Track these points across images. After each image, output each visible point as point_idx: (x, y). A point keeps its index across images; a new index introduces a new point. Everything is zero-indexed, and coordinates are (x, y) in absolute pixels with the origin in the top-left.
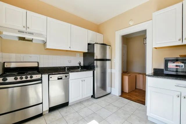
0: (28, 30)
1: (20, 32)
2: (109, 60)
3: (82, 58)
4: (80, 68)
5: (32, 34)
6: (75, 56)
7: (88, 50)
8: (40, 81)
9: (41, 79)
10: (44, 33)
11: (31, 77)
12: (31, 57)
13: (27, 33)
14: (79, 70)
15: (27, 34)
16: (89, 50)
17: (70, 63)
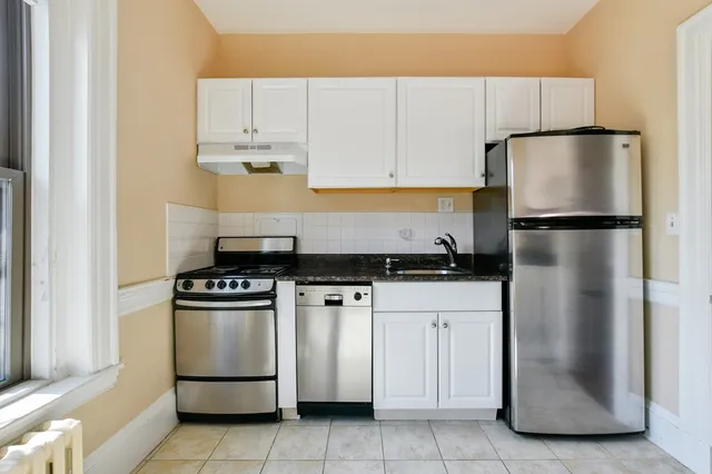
0: (259, 139)
1: (240, 147)
2: (626, 222)
3: (470, 216)
4: (453, 265)
5: (266, 147)
6: (434, 209)
7: (487, 175)
8: (268, 302)
9: (271, 295)
10: (301, 139)
11: (246, 285)
12: (278, 221)
13: (253, 148)
14: (444, 272)
15: (256, 150)
16: (492, 175)
17: (406, 239)
